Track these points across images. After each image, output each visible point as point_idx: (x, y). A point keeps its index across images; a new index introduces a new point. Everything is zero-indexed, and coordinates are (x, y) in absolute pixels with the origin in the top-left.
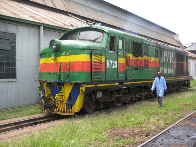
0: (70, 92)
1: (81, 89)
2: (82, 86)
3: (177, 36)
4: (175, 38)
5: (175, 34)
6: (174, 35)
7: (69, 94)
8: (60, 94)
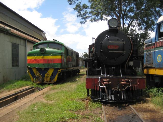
0: (52, 72)
1: (58, 71)
2: (59, 70)
3: (44, 33)
4: (43, 35)
5: (43, 32)
6: (41, 33)
7: (51, 73)
8: (47, 74)
